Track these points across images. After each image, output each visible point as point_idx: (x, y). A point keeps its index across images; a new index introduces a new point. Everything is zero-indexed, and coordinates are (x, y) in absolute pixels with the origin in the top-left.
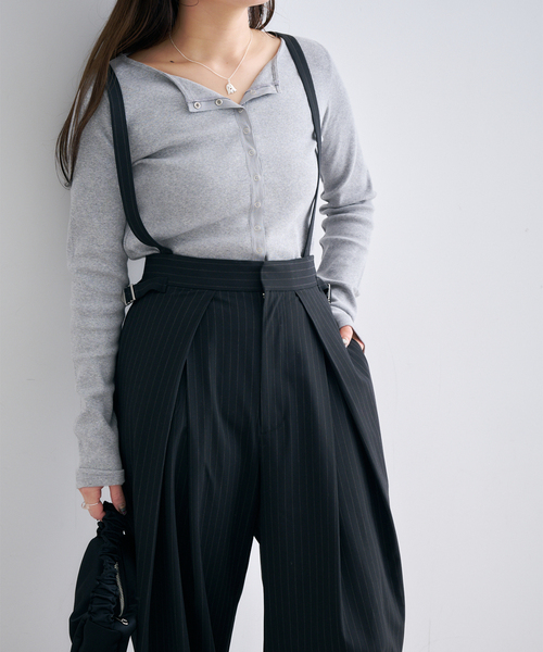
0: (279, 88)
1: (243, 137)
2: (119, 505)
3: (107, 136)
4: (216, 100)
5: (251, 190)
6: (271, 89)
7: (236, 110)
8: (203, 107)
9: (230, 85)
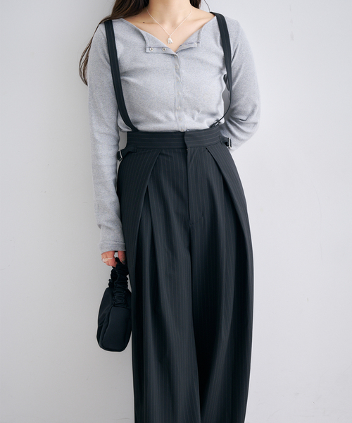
0: (200, 45)
1: (174, 70)
2: (122, 260)
3: (106, 59)
4: (163, 48)
5: (175, 100)
6: (195, 45)
7: (173, 55)
8: (155, 50)
9: (170, 39)
